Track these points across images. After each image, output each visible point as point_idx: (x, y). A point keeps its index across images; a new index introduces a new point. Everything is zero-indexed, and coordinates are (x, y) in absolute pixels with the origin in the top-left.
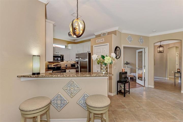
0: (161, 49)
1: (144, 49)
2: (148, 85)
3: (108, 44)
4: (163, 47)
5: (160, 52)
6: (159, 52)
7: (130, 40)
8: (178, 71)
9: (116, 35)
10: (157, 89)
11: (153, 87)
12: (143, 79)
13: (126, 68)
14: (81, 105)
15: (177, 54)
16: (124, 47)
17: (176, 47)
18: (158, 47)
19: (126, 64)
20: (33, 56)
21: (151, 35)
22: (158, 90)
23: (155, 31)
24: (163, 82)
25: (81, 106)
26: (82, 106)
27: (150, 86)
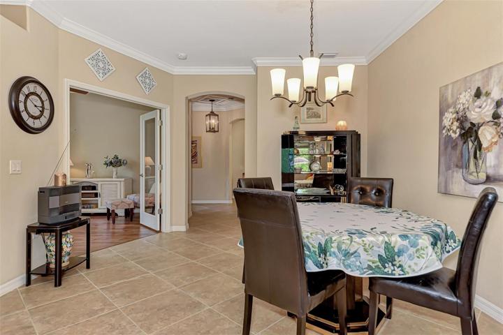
0: (213, 121)
1: (158, 111)
2: (171, 225)
4: (218, 115)
6: (208, 129)
7: (104, 69)
9: (24, 27)
11: (183, 228)
12: (157, 207)
13: (114, 179)
16: (71, 89)
18: (207, 116)
19: (111, 163)
27: (175, 229)
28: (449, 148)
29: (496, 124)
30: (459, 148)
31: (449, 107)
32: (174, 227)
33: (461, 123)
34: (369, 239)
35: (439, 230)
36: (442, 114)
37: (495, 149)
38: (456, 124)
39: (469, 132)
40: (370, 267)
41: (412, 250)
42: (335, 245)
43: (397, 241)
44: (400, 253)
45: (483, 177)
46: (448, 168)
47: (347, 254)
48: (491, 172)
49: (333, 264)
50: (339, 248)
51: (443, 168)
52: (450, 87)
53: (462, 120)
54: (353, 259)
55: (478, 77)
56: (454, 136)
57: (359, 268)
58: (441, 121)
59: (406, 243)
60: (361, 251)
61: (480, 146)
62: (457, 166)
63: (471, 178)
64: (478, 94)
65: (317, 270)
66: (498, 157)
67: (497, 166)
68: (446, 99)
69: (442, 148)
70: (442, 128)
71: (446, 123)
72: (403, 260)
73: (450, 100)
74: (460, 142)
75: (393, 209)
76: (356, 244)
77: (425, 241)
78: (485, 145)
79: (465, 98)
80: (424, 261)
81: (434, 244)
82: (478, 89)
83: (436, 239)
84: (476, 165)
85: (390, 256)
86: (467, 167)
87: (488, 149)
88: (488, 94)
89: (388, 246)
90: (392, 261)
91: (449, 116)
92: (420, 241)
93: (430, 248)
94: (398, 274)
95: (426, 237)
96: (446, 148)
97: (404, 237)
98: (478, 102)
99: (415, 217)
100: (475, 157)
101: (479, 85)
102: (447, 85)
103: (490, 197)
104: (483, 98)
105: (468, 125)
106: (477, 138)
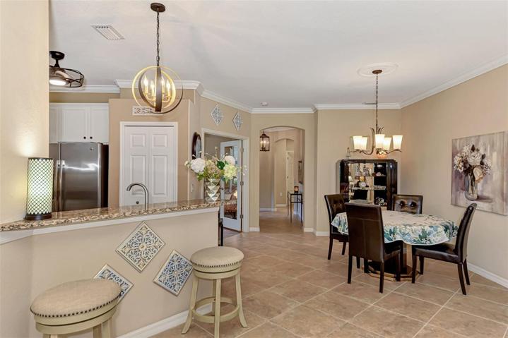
0: (265, 142)
1: (242, 141)
2: (249, 227)
3: (176, 124)
4: (268, 137)
5: (263, 149)
6: (261, 149)
7: (218, 117)
8: (295, 192)
9: (193, 101)
10: (266, 232)
11: (257, 229)
12: (239, 214)
14: (163, 285)
15: (287, 156)
16: (205, 134)
17: (287, 139)
18: (260, 137)
20: (29, 159)
21: (256, 111)
22: (270, 234)
23: (266, 105)
24: (271, 218)
25: (164, 288)
26: (166, 287)
27: (252, 229)
28: (458, 178)
29: (482, 168)
30: (463, 178)
31: (457, 153)
32: (251, 228)
33: (465, 164)
34: (414, 228)
35: (448, 224)
36: (453, 157)
37: (482, 181)
38: (462, 164)
39: (469, 170)
40: (415, 241)
41: (435, 233)
42: (398, 230)
43: (427, 229)
44: (429, 234)
45: (475, 196)
46: (457, 190)
47: (404, 234)
48: (479, 194)
49: (398, 238)
50: (400, 231)
51: (454, 190)
52: (458, 141)
53: (465, 162)
54: (407, 236)
55: (473, 139)
56: (461, 171)
57: (410, 241)
58: (453, 161)
59: (432, 229)
60: (411, 233)
61: (474, 178)
62: (462, 189)
63: (470, 197)
64: (473, 149)
65: (389, 242)
66: (483, 186)
67: (482, 191)
68: (456, 148)
69: (454, 177)
70: (453, 165)
71: (456, 162)
72: (431, 237)
73: (458, 149)
74: (464, 175)
75: (423, 214)
76: (408, 230)
77: (441, 229)
78: (476, 179)
79: (467, 149)
80: (440, 237)
81: (446, 231)
82: (473, 146)
83: (446, 229)
84: (472, 189)
85: (424, 235)
86: (468, 190)
87: (478, 181)
88: (478, 150)
89: (423, 231)
90: (425, 238)
91: (458, 159)
92: (439, 229)
93: (444, 232)
94: (428, 244)
95: (441, 227)
96: (456, 177)
97: (431, 227)
98: (473, 154)
99: (436, 219)
100: (472, 185)
101: (474, 144)
102: (456, 139)
103: (471, 209)
104: (476, 152)
105: (468, 166)
106: (473, 174)
